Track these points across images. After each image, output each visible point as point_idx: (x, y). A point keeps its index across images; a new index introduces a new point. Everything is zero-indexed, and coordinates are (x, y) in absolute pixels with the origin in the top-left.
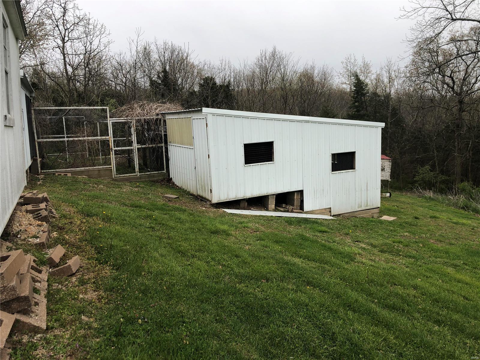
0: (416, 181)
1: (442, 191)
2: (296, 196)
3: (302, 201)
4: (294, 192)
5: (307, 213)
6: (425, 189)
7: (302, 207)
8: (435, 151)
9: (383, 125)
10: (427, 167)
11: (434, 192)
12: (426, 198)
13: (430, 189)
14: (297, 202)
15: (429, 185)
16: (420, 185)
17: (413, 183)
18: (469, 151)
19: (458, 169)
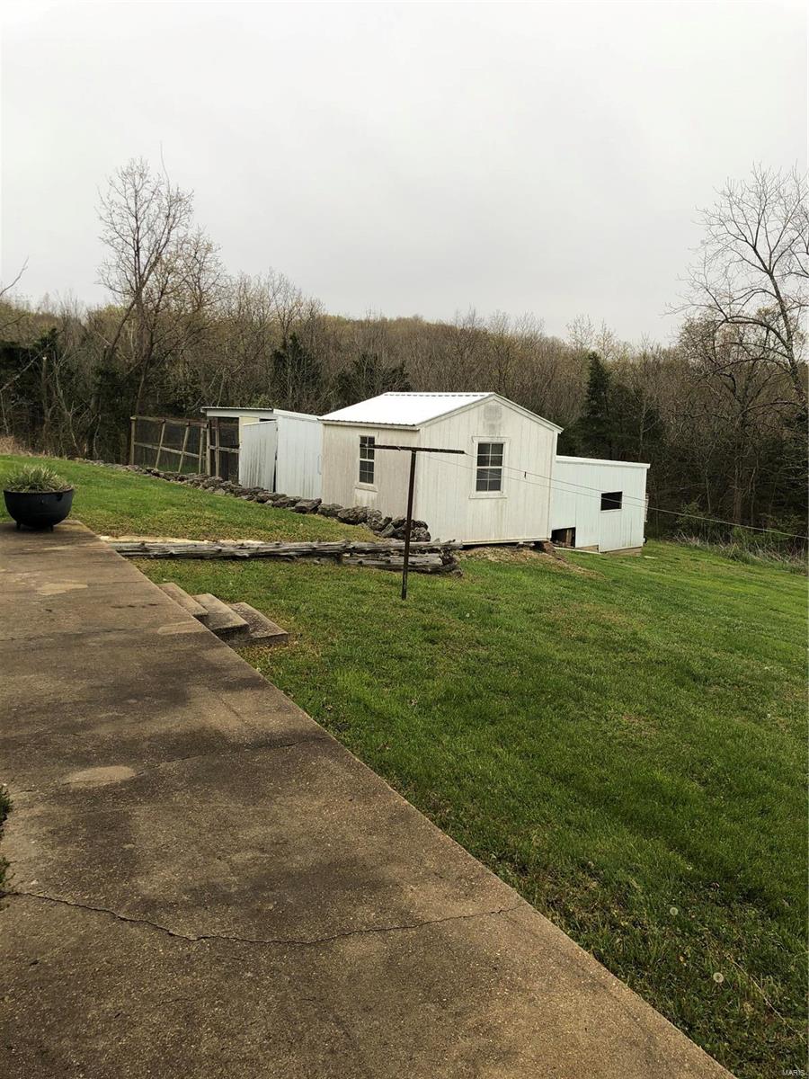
0: (678, 525)
1: (713, 540)
2: (568, 534)
3: (573, 539)
4: (565, 530)
5: (578, 548)
6: (691, 537)
7: (573, 543)
8: (707, 481)
9: (648, 466)
10: (695, 504)
11: (702, 539)
12: (690, 547)
13: (697, 535)
14: (568, 539)
15: (696, 530)
16: (684, 530)
17: (674, 528)
18: (752, 483)
19: (737, 508)
